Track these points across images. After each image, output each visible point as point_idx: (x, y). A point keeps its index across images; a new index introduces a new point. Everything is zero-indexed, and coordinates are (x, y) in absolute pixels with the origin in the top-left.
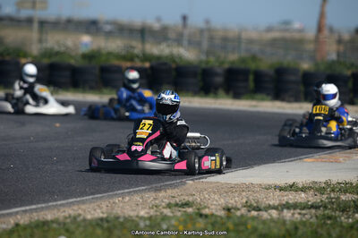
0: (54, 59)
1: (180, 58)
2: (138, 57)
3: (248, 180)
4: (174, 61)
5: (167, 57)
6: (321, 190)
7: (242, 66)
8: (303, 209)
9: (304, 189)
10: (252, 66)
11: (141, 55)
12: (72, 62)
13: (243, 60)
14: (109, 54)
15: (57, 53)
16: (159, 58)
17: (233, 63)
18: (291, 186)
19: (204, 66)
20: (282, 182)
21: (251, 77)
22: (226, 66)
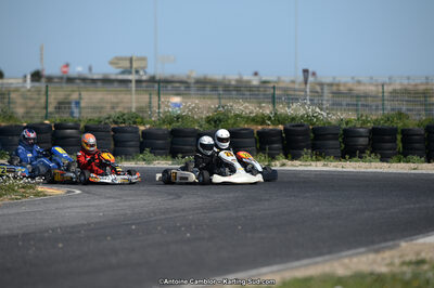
5: (302, 117)
11: (272, 116)
14: (237, 116)
21: (399, 137)
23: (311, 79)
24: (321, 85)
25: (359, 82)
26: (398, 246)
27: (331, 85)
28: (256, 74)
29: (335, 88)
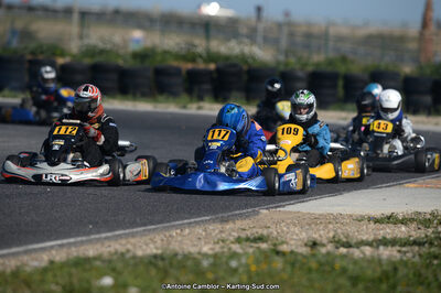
1: (254, 59)
2: (200, 56)
3: (336, 210)
4: (246, 62)
5: (237, 57)
6: (426, 223)
7: (329, 69)
8: (404, 245)
9: (404, 222)
10: (342, 69)
11: (204, 55)
12: (120, 62)
13: (330, 62)
14: (166, 52)
15: (102, 52)
16: (227, 58)
17: (318, 65)
18: (389, 218)
20: (377, 212)
21: (341, 83)
22: (310, 69)
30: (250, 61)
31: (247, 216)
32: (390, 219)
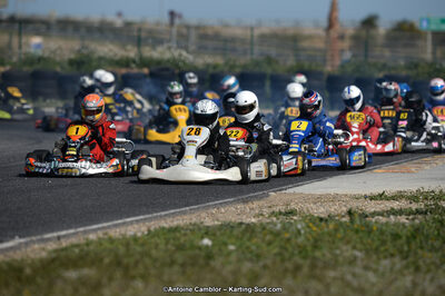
0: (38, 67)
1: (184, 62)
2: (134, 62)
4: (177, 65)
5: (168, 61)
6: (414, 198)
7: (257, 70)
9: (393, 198)
10: (268, 71)
11: (137, 59)
13: (257, 64)
16: (159, 62)
19: (211, 71)
21: (268, 84)
22: (238, 71)
23: (177, 21)
24: (188, 27)
25: (227, 26)
26: (268, 196)
27: (198, 28)
28: (119, 14)
29: (201, 32)
30: (181, 64)
31: (261, 198)
32: (381, 196)
